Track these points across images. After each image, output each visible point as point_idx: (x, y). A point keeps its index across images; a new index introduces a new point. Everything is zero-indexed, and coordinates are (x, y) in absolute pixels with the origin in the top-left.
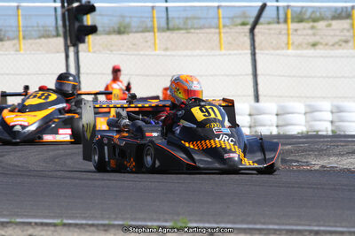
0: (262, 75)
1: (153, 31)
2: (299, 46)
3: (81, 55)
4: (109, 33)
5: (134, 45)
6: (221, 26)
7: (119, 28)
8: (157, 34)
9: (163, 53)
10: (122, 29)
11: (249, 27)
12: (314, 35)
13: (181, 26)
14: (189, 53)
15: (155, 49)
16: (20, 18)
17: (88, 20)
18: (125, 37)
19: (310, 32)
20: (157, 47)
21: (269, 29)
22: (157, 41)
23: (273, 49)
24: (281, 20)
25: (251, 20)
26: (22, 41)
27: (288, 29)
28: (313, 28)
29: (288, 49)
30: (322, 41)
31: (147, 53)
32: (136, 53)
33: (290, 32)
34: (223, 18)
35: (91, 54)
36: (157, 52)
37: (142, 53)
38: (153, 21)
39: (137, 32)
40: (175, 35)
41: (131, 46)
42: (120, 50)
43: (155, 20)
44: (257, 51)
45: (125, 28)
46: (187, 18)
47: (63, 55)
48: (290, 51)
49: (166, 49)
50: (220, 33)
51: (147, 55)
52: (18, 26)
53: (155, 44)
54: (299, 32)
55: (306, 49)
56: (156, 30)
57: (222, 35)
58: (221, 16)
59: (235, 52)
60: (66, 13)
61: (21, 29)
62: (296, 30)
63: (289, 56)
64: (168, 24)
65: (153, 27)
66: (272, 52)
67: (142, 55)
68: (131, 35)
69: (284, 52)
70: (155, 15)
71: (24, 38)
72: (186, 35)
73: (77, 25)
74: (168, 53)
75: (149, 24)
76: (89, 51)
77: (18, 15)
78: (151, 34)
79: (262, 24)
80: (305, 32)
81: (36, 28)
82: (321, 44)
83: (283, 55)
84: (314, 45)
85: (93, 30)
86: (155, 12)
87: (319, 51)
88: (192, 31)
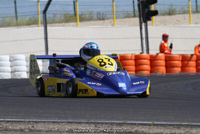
1: (189, 14)
3: (148, 27)
4: (164, 15)
5: (178, 21)
7: (169, 12)
8: (191, 15)
9: (195, 25)
10: (171, 12)
16: (114, 7)
17: (153, 7)
18: (173, 17)
20: (191, 22)
22: (192, 19)
26: (115, 20)
31: (186, 26)
32: (180, 26)
35: (154, 27)
36: (191, 25)
38: (189, 8)
39: (179, 14)
41: (176, 22)
42: (170, 24)
45: (173, 12)
47: (139, 27)
49: (197, 23)
52: (113, 12)
56: (191, 12)
60: (141, 4)
61: (115, 13)
64: (197, 9)
65: (189, 11)
67: (183, 27)
68: (177, 16)
70: (190, 4)
71: (116, 18)
73: (146, 10)
74: (198, 25)
76: (153, 25)
77: (113, 5)
78: (188, 15)
81: (123, 13)
85: (155, 13)
86: (190, 2)
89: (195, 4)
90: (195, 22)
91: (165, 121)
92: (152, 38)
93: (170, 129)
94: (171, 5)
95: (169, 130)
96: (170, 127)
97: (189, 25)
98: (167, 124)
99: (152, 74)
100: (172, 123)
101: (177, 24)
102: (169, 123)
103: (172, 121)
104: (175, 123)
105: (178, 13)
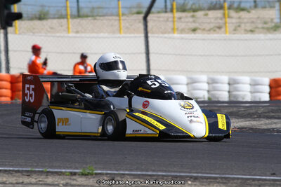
0: (153, 53)
1: (67, 18)
2: (182, 31)
3: (10, 36)
4: (32, 19)
5: (51, 28)
6: (121, 14)
7: (40, 15)
8: (70, 20)
9: (74, 35)
10: (42, 16)
11: (142, 15)
12: (194, 22)
13: (89, 14)
14: (95, 35)
15: (68, 32)
17: (15, 8)
18: (44, 22)
19: (191, 20)
20: (70, 30)
21: (159, 17)
22: (70, 26)
23: (162, 33)
24: (168, 10)
25: (144, 10)
27: (174, 17)
28: (193, 16)
29: (174, 33)
30: (200, 27)
31: (62, 35)
32: (53, 35)
33: (176, 19)
34: (122, 8)
35: (17, 36)
36: (70, 35)
37: (58, 35)
38: (66, 10)
39: (54, 18)
40: (84, 22)
41: (49, 30)
42: (40, 32)
43: (69, 9)
44: (149, 35)
45: (44, 15)
46: (93, 8)
48: (176, 35)
49: (77, 32)
50: (119, 20)
51: (62, 37)
53: (68, 28)
54: (183, 20)
55: (188, 33)
56: (69, 17)
57: (122, 21)
58: (120, 6)
59: (132, 35)
62: (180, 18)
63: (174, 38)
65: (67, 15)
66: (161, 35)
67: (58, 37)
68: (50, 21)
69: (171, 35)
70: (68, 5)
72: (92, 21)
73: (6, 12)
74: (78, 35)
75: (64, 13)
76: (15, 33)
78: (66, 20)
79: (153, 13)
80: (187, 20)
82: (200, 29)
83: (170, 38)
84: (194, 30)
85: (19, 16)
86: (68, 3)
87: (198, 35)
88: (98, 18)
89: (75, 5)
90: (75, 30)
91: (12, 166)
92: (15, 51)
93: (17, 177)
94: (43, 6)
95: (15, 178)
96: (17, 174)
97: (66, 35)
98: (13, 171)
99: (14, 101)
100: (21, 169)
101: (49, 32)
102: (16, 169)
103: (21, 166)
104: (24, 169)
105: (51, 16)
